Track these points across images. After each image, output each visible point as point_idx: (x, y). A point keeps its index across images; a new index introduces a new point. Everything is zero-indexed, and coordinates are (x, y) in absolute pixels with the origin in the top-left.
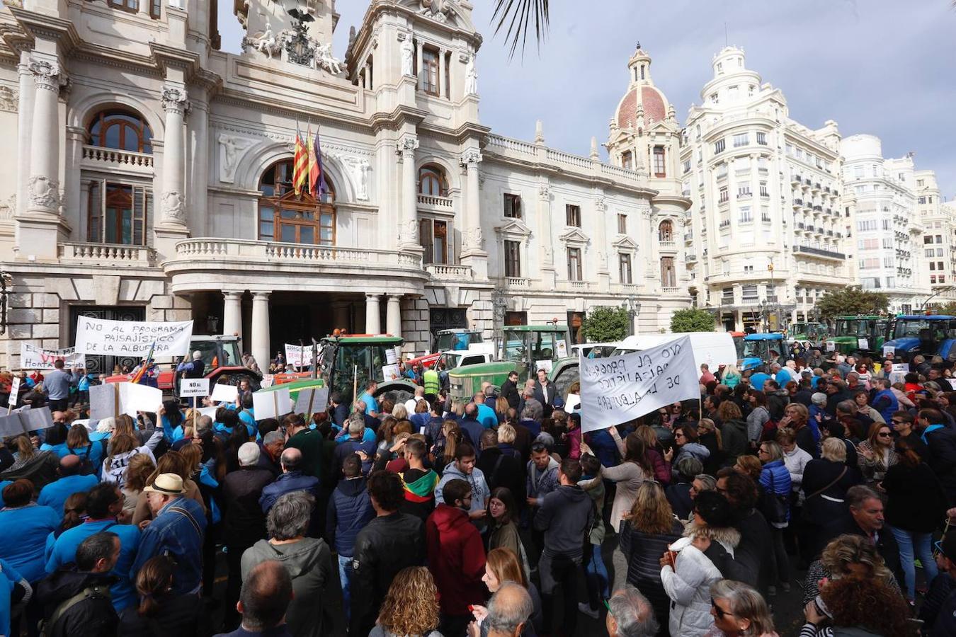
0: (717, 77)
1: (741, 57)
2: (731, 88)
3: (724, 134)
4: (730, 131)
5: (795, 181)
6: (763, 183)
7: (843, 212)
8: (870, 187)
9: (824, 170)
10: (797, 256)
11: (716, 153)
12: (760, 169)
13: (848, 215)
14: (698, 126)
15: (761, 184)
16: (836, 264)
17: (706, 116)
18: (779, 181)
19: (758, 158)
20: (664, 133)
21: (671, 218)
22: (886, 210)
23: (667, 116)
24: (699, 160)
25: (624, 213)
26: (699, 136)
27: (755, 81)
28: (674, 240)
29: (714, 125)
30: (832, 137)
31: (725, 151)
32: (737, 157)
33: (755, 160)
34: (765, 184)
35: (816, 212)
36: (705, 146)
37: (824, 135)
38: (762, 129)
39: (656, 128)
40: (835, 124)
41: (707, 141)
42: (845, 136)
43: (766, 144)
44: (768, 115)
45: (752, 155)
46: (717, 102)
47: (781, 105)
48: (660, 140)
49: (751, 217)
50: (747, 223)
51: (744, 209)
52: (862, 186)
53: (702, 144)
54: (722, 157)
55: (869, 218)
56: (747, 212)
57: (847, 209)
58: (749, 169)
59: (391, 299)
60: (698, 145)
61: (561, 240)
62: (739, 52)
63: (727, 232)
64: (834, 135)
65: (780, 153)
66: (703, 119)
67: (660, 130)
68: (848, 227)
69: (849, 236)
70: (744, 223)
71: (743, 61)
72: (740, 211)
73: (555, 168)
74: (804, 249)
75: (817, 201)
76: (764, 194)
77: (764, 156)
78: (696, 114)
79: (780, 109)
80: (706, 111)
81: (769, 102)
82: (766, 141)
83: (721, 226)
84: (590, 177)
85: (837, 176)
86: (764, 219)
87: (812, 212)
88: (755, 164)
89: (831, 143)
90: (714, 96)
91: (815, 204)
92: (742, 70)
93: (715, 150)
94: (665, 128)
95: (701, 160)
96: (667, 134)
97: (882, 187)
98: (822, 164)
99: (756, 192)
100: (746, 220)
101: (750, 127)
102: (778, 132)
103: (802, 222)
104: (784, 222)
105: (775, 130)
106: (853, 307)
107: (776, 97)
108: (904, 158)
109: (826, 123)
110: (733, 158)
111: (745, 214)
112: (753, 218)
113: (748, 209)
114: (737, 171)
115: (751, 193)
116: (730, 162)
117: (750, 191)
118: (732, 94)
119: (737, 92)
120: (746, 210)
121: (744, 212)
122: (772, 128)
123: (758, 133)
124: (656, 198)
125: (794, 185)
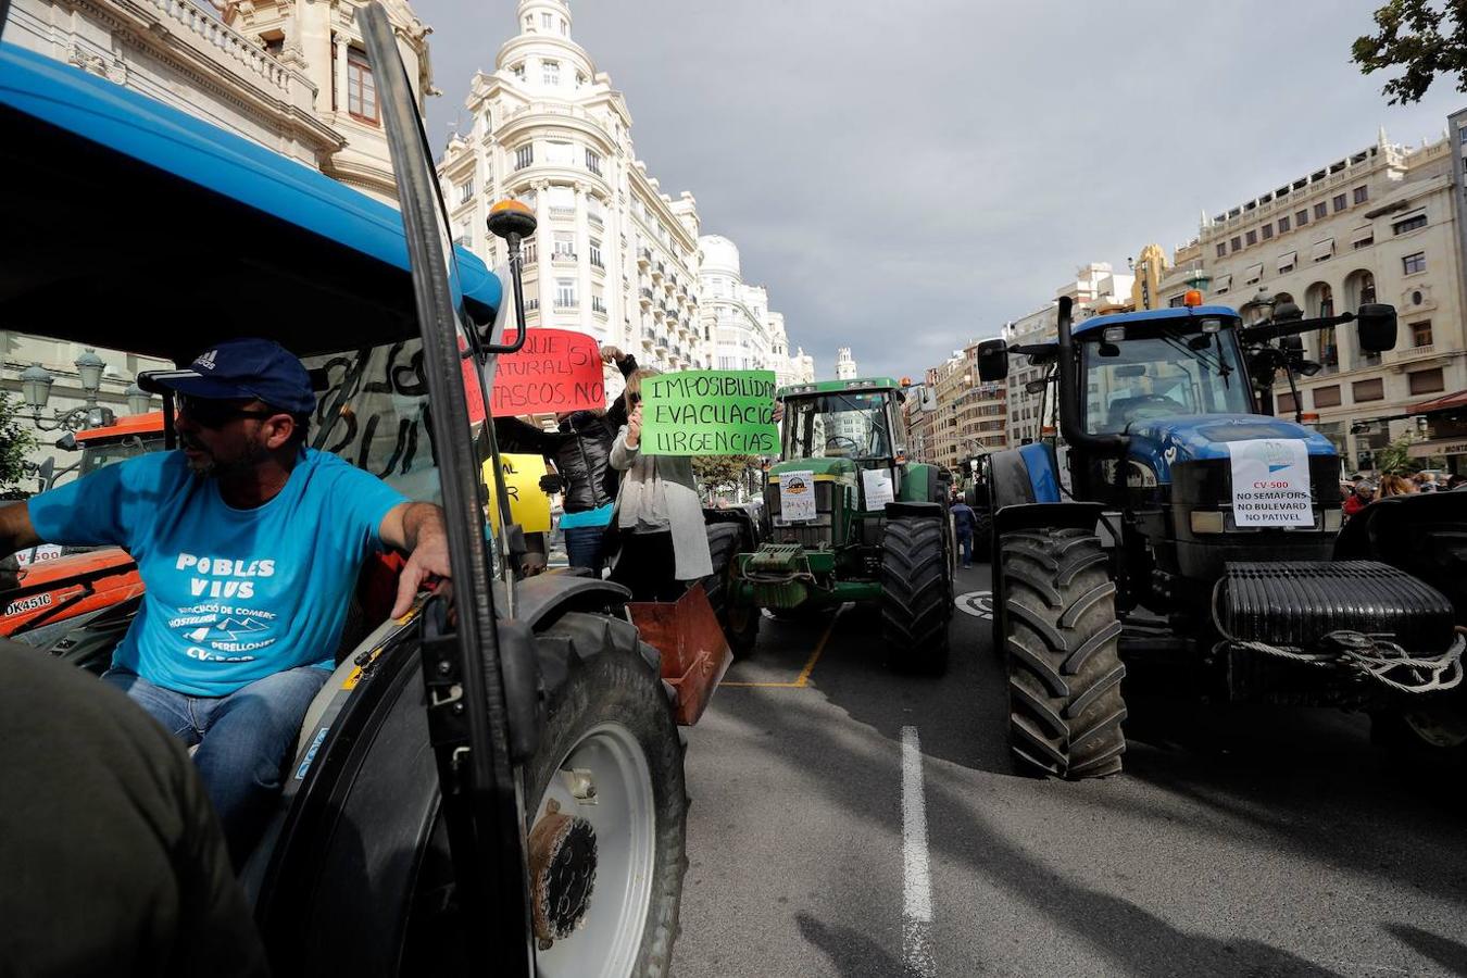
0: (526, 35)
1: (565, 19)
2: (546, 63)
3: (533, 133)
4: (541, 132)
5: (643, 259)
6: (595, 243)
7: (702, 333)
8: (728, 311)
9: (679, 259)
11: (518, 167)
12: (590, 216)
13: (707, 338)
14: (488, 113)
15: (592, 243)
17: (502, 95)
18: (620, 251)
19: (588, 196)
22: (745, 345)
24: (487, 178)
26: (489, 131)
27: (587, 70)
29: (515, 114)
30: (689, 217)
31: (533, 166)
32: (554, 184)
33: (582, 196)
34: (598, 246)
35: (671, 319)
36: (499, 151)
37: (682, 207)
38: (594, 145)
40: (693, 200)
41: (502, 143)
43: (600, 175)
44: (604, 124)
45: (577, 186)
46: (523, 80)
47: (624, 124)
49: (576, 298)
50: (567, 309)
51: (564, 281)
52: (721, 308)
53: (495, 148)
54: (527, 177)
55: (728, 354)
56: (568, 288)
57: (707, 328)
58: (572, 211)
60: (485, 150)
62: (563, 9)
64: (693, 216)
65: (622, 201)
66: (496, 100)
68: (708, 356)
70: (564, 308)
71: (568, 28)
72: (556, 286)
75: (672, 305)
76: (596, 261)
77: (595, 194)
78: (485, 90)
79: (622, 128)
80: (501, 84)
81: (605, 107)
82: (601, 170)
85: (694, 275)
86: (596, 307)
87: (665, 319)
88: (583, 205)
89: (689, 224)
90: (519, 69)
91: (669, 307)
92: (567, 38)
93: (516, 163)
95: (491, 180)
97: (741, 314)
98: (678, 250)
99: (585, 257)
100: (566, 304)
101: (576, 135)
102: (619, 166)
103: (653, 328)
104: (627, 321)
105: (615, 159)
106: (721, 468)
107: (618, 104)
108: (759, 288)
109: (683, 194)
110: (546, 183)
111: (566, 291)
112: (578, 303)
113: (570, 284)
114: (552, 209)
115: (575, 256)
116: (540, 189)
117: (574, 252)
118: (547, 73)
119: (556, 74)
120: (566, 284)
121: (563, 287)
122: (611, 154)
123: (589, 152)
124: (337, 161)
125: (641, 266)
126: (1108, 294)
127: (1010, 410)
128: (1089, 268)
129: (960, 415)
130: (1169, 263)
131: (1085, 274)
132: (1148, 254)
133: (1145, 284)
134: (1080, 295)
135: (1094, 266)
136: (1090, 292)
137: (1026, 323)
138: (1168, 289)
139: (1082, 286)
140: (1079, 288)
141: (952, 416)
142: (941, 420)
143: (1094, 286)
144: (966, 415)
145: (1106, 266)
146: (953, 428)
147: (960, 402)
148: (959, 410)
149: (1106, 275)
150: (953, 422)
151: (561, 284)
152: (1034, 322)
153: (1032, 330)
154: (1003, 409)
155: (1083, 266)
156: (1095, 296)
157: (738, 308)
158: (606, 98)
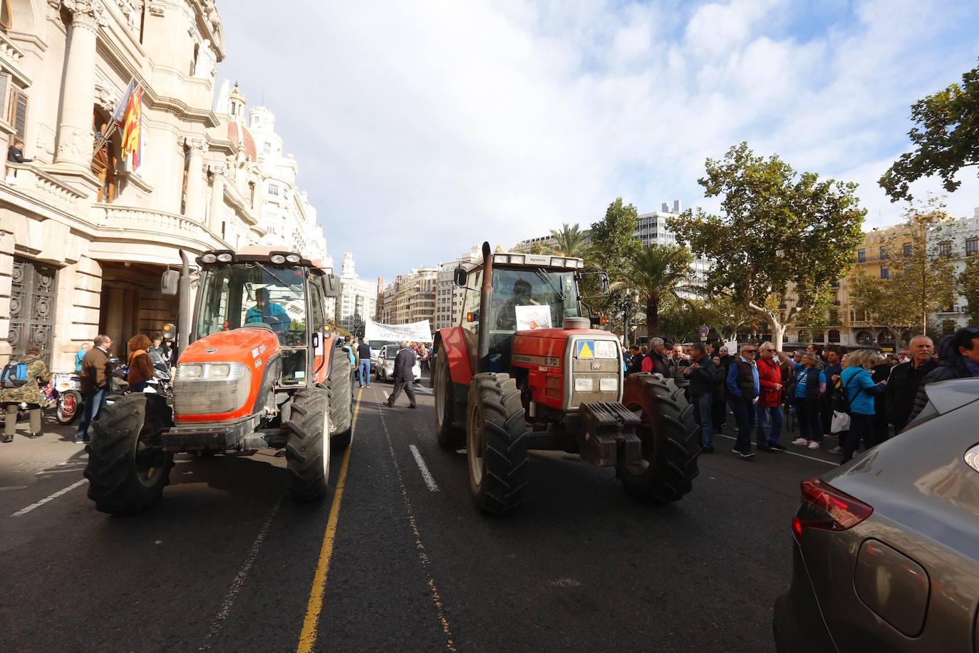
20: (257, 174)
23: (258, 159)
27: (281, 148)
32: (269, 202)
33: (281, 208)
38: (287, 187)
39: (253, 167)
43: (287, 199)
44: (290, 178)
45: (280, 204)
47: (296, 175)
48: (254, 178)
58: (276, 214)
65: (291, 208)
67: (254, 169)
71: (274, 125)
76: (283, 236)
81: (291, 169)
88: (282, 212)
92: (275, 132)
94: (257, 168)
114: (268, 213)
117: (275, 231)
118: (265, 148)
119: (269, 148)
122: (291, 188)
123: (285, 190)
124: (253, 227)
125: (293, 234)
127: (437, 306)
129: (412, 304)
131: (475, 250)
132: (498, 249)
134: (471, 260)
136: (475, 260)
137: (448, 266)
139: (473, 255)
141: (407, 303)
142: (402, 305)
144: (416, 305)
146: (407, 310)
147: (413, 297)
148: (412, 301)
150: (408, 307)
153: (450, 270)
154: (433, 305)
155: (475, 246)
157: (313, 242)
158: (292, 166)
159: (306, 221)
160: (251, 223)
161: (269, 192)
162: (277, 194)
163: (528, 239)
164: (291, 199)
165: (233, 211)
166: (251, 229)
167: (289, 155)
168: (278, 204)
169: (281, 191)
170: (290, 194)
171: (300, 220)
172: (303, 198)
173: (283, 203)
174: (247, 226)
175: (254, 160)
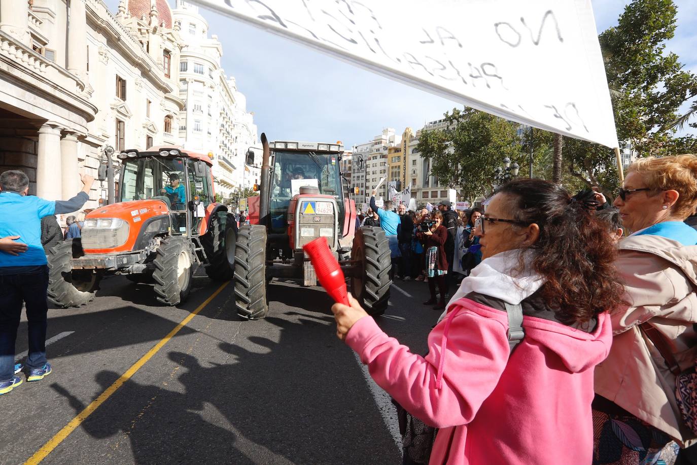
0: (182, 10)
2: (191, 24)
3: (188, 58)
4: (192, 59)
5: (222, 111)
6: (209, 106)
8: (241, 127)
10: (219, 162)
11: (180, 70)
12: (208, 95)
13: (236, 141)
16: (230, 171)
18: (216, 109)
19: (208, 87)
20: (173, 42)
21: (173, 115)
22: (246, 143)
23: (173, 26)
25: (151, 101)
27: (206, 29)
28: (172, 133)
31: (187, 72)
32: (195, 81)
33: (206, 87)
37: (231, 85)
38: (212, 67)
39: (168, 34)
40: (235, 80)
42: (239, 91)
43: (212, 78)
44: (215, 58)
45: (205, 83)
47: (220, 56)
48: (169, 47)
49: (200, 129)
50: (198, 132)
54: (184, 75)
56: (198, 123)
57: (236, 138)
58: (202, 93)
59: (68, 136)
61: (112, 108)
63: (183, 135)
64: (235, 87)
65: (217, 87)
67: (170, 36)
68: (236, 150)
69: (236, 155)
72: (194, 122)
73: (117, 33)
74: (224, 159)
76: (210, 114)
77: (211, 87)
81: (215, 49)
83: (180, 129)
84: (137, 57)
86: (208, 132)
88: (207, 91)
89: (233, 91)
94: (172, 35)
96: (174, 43)
99: (205, 112)
100: (197, 130)
101: (205, 62)
104: (216, 138)
107: (219, 48)
108: (251, 115)
109: (232, 78)
110: (193, 81)
111: (197, 125)
112: (202, 130)
113: (199, 122)
114: (194, 91)
115: (202, 111)
116: (190, 82)
117: (202, 110)
118: (190, 28)
119: (194, 30)
120: (197, 122)
121: (197, 123)
122: (216, 69)
123: (210, 69)
124: (167, 95)
125: (221, 114)
126: (392, 142)
128: (387, 130)
130: (414, 135)
131: (385, 131)
132: (407, 131)
133: (405, 141)
134: (383, 140)
135: (389, 129)
136: (386, 140)
137: (362, 147)
138: (412, 146)
139: (384, 137)
140: (383, 138)
143: (388, 138)
145: (393, 130)
149: (393, 134)
151: (196, 122)
152: (365, 147)
153: (363, 151)
155: (385, 129)
156: (388, 142)
157: (244, 126)
158: (216, 46)
159: (235, 104)
160: (165, 91)
161: (195, 71)
162: (202, 73)
163: (435, 120)
164: (217, 80)
165: (137, 71)
166: (166, 98)
167: (213, 36)
168: (203, 82)
169: (206, 71)
170: (216, 74)
171: (229, 103)
172: (231, 83)
173: (209, 82)
174: (161, 93)
175: (169, 25)
